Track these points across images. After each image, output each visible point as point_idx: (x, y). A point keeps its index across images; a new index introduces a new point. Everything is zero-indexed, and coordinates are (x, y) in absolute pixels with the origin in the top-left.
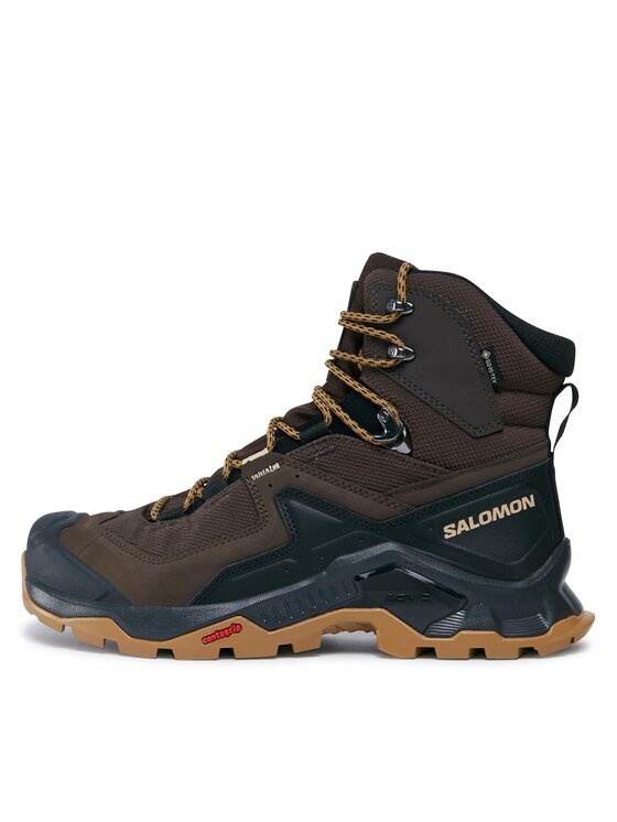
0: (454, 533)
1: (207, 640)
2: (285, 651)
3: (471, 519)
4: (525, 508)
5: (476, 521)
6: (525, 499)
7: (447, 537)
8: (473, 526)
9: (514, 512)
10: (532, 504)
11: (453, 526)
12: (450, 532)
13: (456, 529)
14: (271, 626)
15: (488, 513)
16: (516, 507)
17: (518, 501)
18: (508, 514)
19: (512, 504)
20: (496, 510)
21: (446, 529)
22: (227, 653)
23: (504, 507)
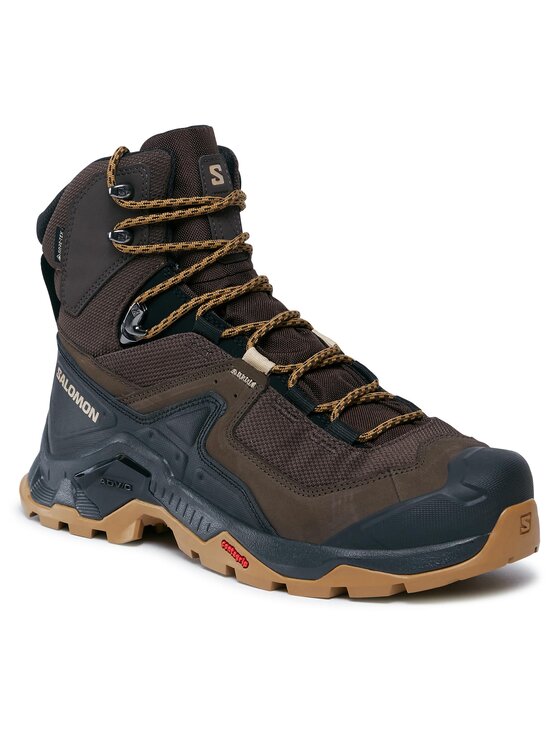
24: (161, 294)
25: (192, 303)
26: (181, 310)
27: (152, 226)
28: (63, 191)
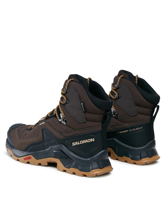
0: (74, 145)
1: (25, 159)
2: (40, 164)
3: (78, 142)
4: (91, 141)
5: (79, 143)
6: (92, 139)
7: (73, 145)
8: (79, 144)
9: (88, 142)
10: (94, 141)
11: (74, 143)
12: (74, 144)
13: (75, 144)
14: (37, 159)
15: (82, 141)
16: (89, 141)
17: (90, 139)
18: (87, 142)
19: (88, 140)
20: (84, 141)
21: (73, 143)
22: (28, 163)
23: (86, 140)
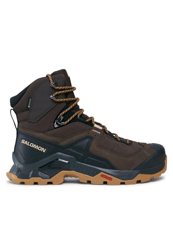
24: (67, 112)
25: (76, 114)
26: (74, 116)
27: (60, 94)
28: (31, 84)
